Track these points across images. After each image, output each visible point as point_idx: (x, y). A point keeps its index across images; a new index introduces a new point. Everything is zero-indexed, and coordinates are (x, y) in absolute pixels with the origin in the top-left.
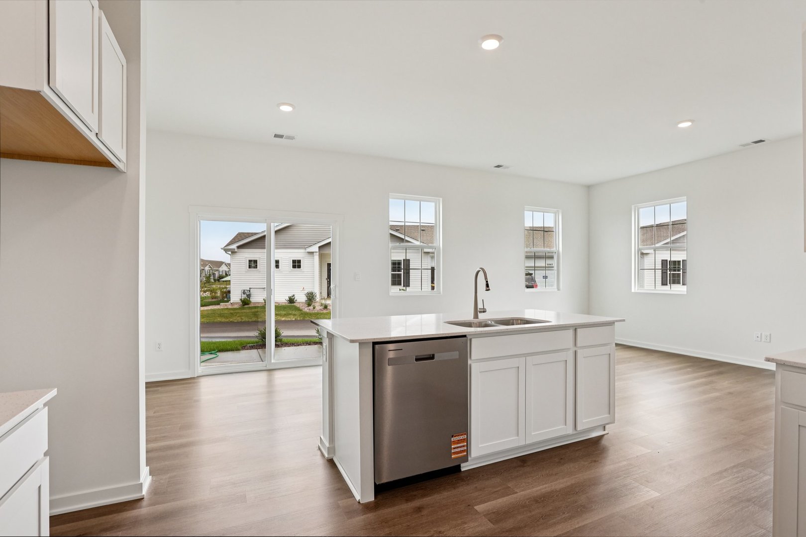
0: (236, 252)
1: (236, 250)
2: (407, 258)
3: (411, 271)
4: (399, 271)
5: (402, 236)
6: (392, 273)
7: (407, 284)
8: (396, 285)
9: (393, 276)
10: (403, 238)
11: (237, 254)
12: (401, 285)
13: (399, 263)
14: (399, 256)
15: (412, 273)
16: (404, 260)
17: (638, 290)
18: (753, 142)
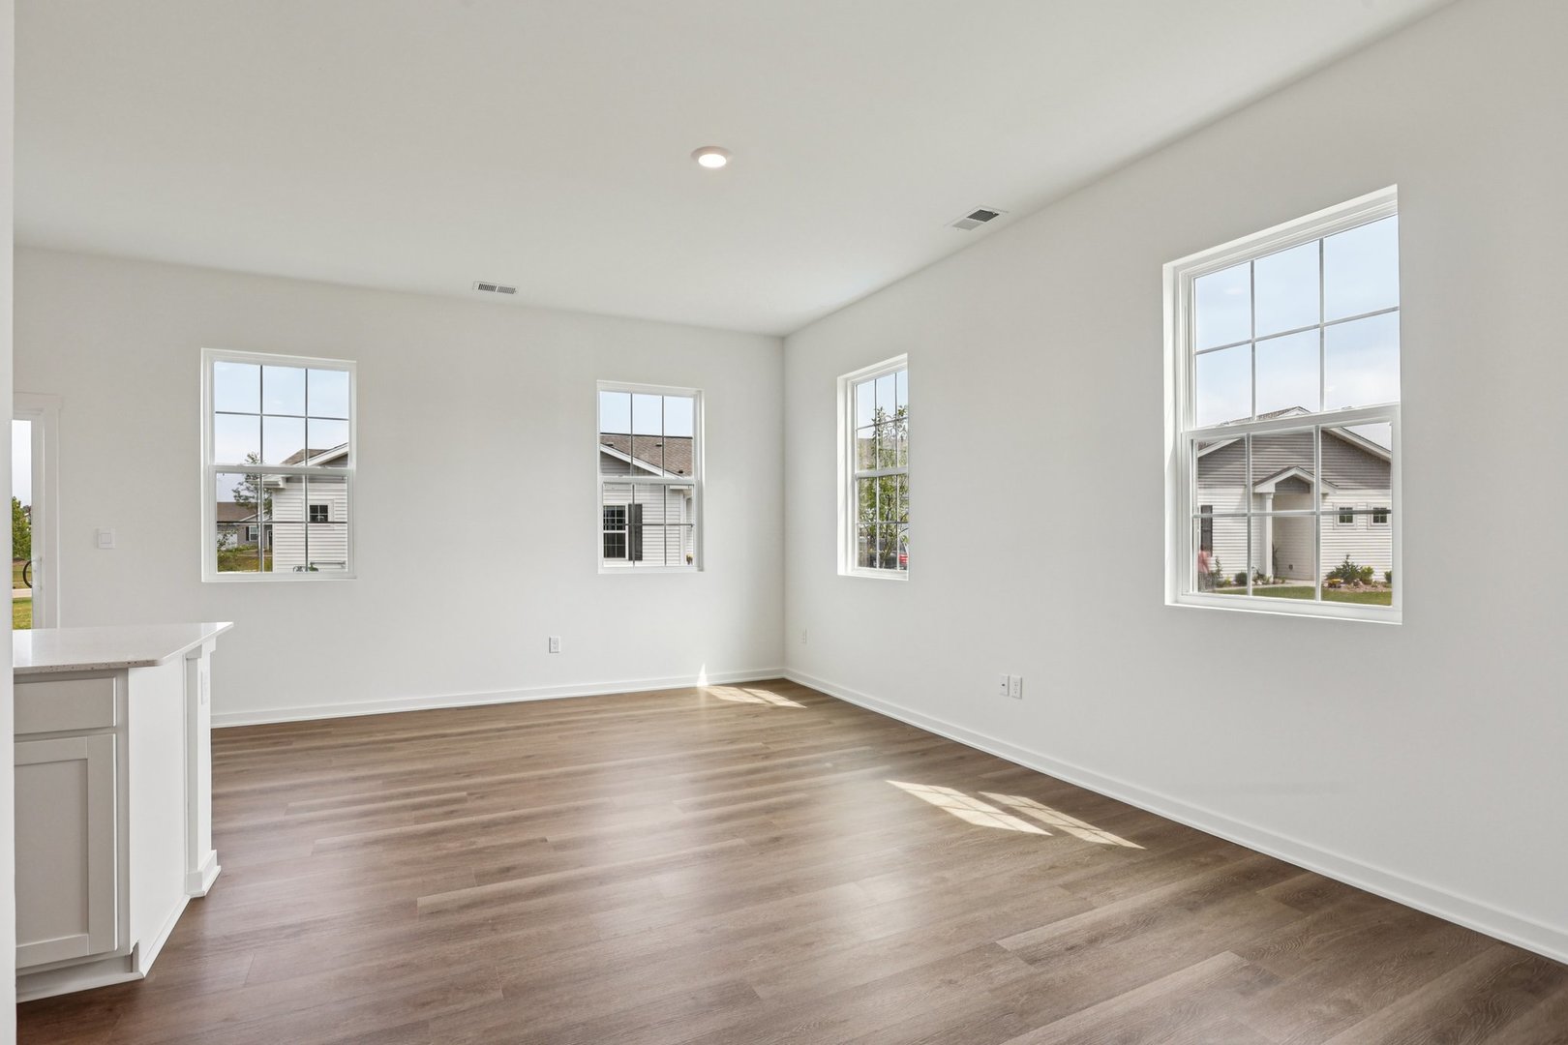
0: (282, 489)
1: (282, 485)
2: (636, 502)
3: (644, 528)
4: (620, 528)
5: (627, 459)
6: (606, 532)
7: (637, 556)
8: (614, 556)
9: (608, 538)
10: (629, 460)
11: (286, 493)
12: (624, 556)
13: (621, 513)
14: (621, 500)
15: (647, 533)
16: (630, 505)
17: (853, 569)
18: (970, 217)
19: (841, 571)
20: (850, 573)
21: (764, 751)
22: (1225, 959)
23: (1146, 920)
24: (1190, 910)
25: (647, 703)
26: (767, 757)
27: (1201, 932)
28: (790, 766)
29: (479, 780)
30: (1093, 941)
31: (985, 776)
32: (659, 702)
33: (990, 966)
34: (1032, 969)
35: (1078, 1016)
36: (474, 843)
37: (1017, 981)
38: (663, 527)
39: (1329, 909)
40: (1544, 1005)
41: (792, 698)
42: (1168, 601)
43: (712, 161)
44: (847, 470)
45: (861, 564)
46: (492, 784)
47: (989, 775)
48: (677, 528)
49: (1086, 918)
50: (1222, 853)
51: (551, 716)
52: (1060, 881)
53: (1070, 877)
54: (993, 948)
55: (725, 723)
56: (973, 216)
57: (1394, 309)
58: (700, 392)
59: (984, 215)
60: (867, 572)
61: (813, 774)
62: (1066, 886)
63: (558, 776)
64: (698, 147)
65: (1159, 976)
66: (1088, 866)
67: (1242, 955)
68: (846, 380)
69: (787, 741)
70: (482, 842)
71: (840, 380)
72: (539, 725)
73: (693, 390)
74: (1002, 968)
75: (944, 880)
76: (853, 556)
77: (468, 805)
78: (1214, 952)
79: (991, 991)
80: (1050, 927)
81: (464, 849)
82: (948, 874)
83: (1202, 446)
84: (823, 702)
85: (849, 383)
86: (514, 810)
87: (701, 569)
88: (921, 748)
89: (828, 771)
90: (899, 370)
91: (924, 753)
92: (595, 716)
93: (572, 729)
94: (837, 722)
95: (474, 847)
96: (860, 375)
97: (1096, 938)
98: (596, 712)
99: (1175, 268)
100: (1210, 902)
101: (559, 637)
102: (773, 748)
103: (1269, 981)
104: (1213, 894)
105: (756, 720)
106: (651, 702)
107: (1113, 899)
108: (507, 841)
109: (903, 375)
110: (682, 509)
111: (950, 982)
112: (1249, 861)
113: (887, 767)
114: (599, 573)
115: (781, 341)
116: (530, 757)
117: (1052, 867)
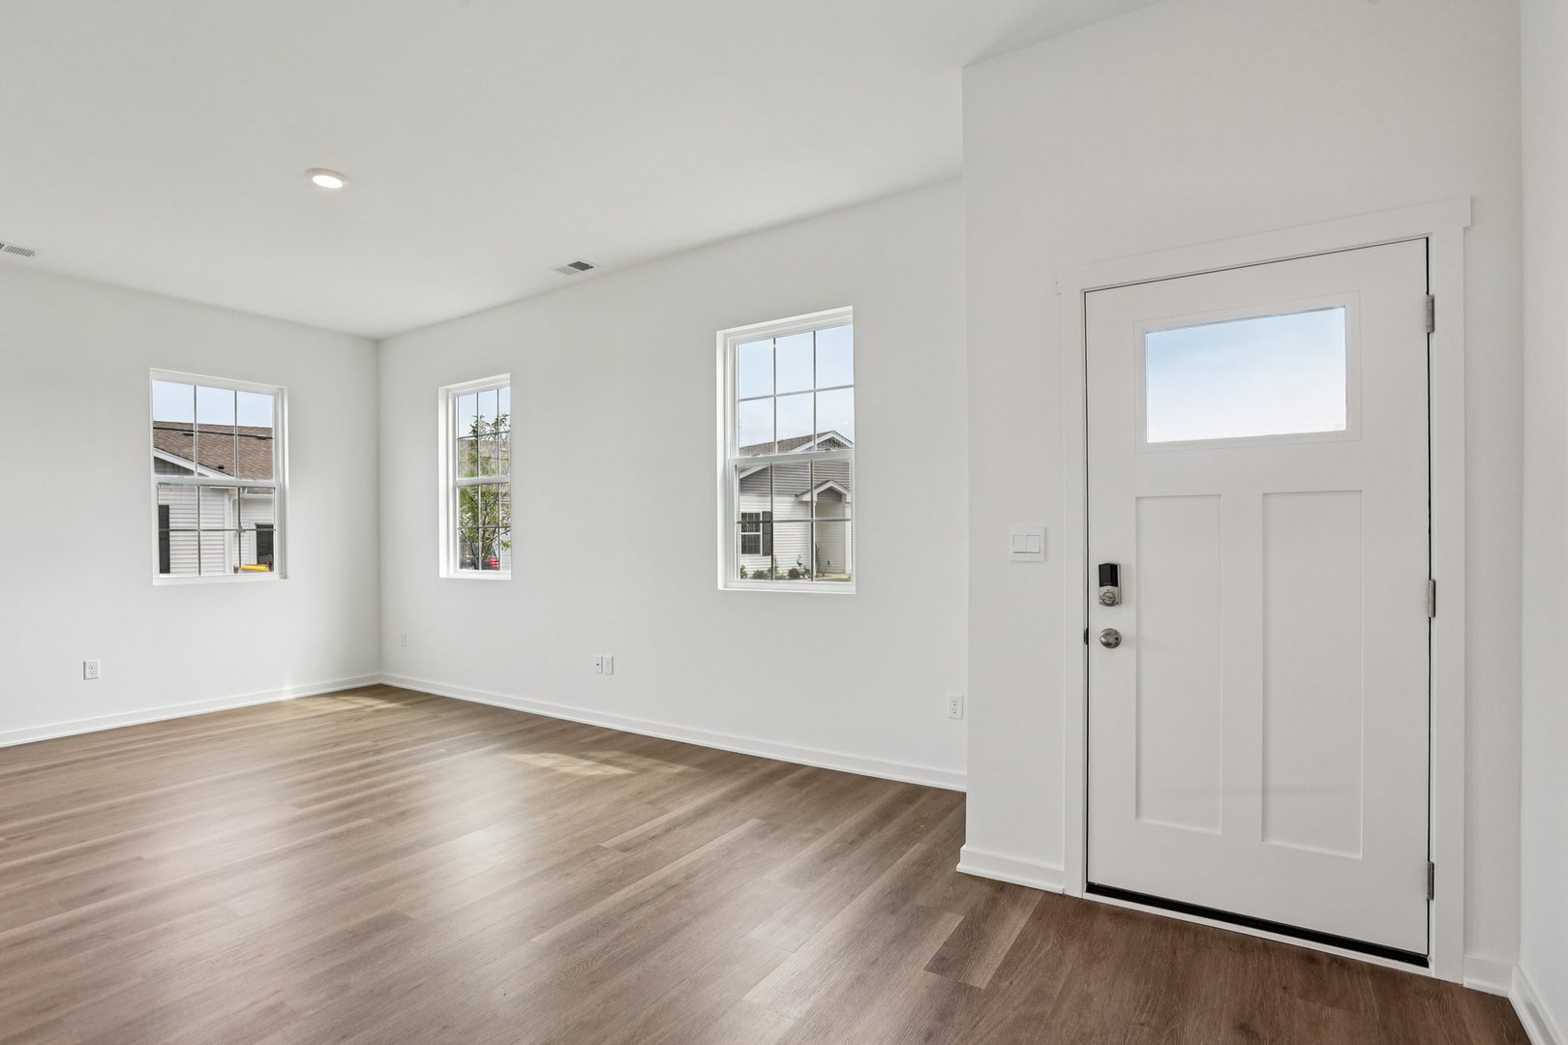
3: (171, 533)
17: (455, 572)
18: (571, 265)
19: (443, 574)
20: (453, 575)
21: (375, 748)
22: (753, 822)
23: (704, 812)
24: (733, 801)
25: (225, 722)
26: (378, 752)
27: (738, 812)
28: (404, 756)
29: (17, 824)
30: (668, 831)
31: (584, 741)
32: (239, 720)
33: (595, 860)
34: (626, 855)
35: (657, 873)
36: (42, 878)
37: (615, 864)
38: (196, 533)
39: (816, 784)
40: (913, 808)
41: (392, 702)
42: (720, 587)
43: (327, 182)
44: (448, 475)
45: (463, 565)
46: (39, 825)
47: (588, 740)
48: (221, 533)
49: (664, 819)
50: (756, 765)
51: (95, 749)
52: (645, 800)
53: (653, 797)
54: (597, 848)
55: (325, 730)
56: (572, 265)
57: (851, 386)
58: (282, 389)
59: (581, 266)
60: (470, 573)
61: (427, 760)
62: (650, 803)
63: (132, 803)
64: (314, 167)
65: (711, 840)
66: (665, 787)
67: (761, 818)
68: (448, 391)
69: (397, 737)
70: (52, 875)
71: (441, 391)
72: (82, 761)
73: (274, 387)
74: (604, 859)
75: (556, 815)
76: (455, 557)
77: (12, 849)
78: (744, 821)
79: (596, 873)
80: (637, 829)
81: (27, 887)
82: (558, 811)
83: (743, 470)
84: (425, 701)
85: (450, 394)
86: (83, 841)
87: (284, 575)
88: (527, 727)
89: (441, 756)
90: (502, 387)
91: (531, 730)
92: (160, 742)
93: (138, 757)
94: (444, 716)
95: (43, 882)
96: (464, 387)
97: (670, 828)
98: (159, 738)
99: (725, 334)
100: (746, 794)
101: (99, 661)
102: (382, 744)
103: (775, 828)
104: (747, 790)
105: (359, 723)
106: (231, 721)
107: (682, 804)
108: (88, 868)
109: (506, 392)
110: (227, 510)
111: (567, 874)
112: (773, 767)
113: (498, 745)
114: (154, 584)
115: (376, 345)
116: (82, 791)
117: (639, 793)
